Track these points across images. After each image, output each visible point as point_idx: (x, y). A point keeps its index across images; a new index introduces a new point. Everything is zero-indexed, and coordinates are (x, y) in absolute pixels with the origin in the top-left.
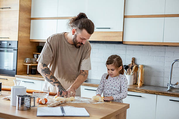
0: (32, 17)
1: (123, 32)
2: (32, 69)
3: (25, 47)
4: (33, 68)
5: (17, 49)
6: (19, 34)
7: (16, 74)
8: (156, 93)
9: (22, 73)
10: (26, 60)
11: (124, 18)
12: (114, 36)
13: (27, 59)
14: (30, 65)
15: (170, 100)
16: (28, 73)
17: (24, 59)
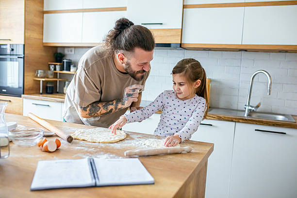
0: (45, 9)
1: (182, 29)
2: (47, 87)
3: (36, 53)
4: (48, 85)
5: (24, 57)
6: (26, 34)
7: (23, 94)
8: (234, 120)
9: (32, 92)
10: (38, 73)
11: (184, 8)
12: (168, 36)
13: (39, 71)
14: (44, 80)
15: (256, 130)
16: (41, 92)
17: (35, 71)
